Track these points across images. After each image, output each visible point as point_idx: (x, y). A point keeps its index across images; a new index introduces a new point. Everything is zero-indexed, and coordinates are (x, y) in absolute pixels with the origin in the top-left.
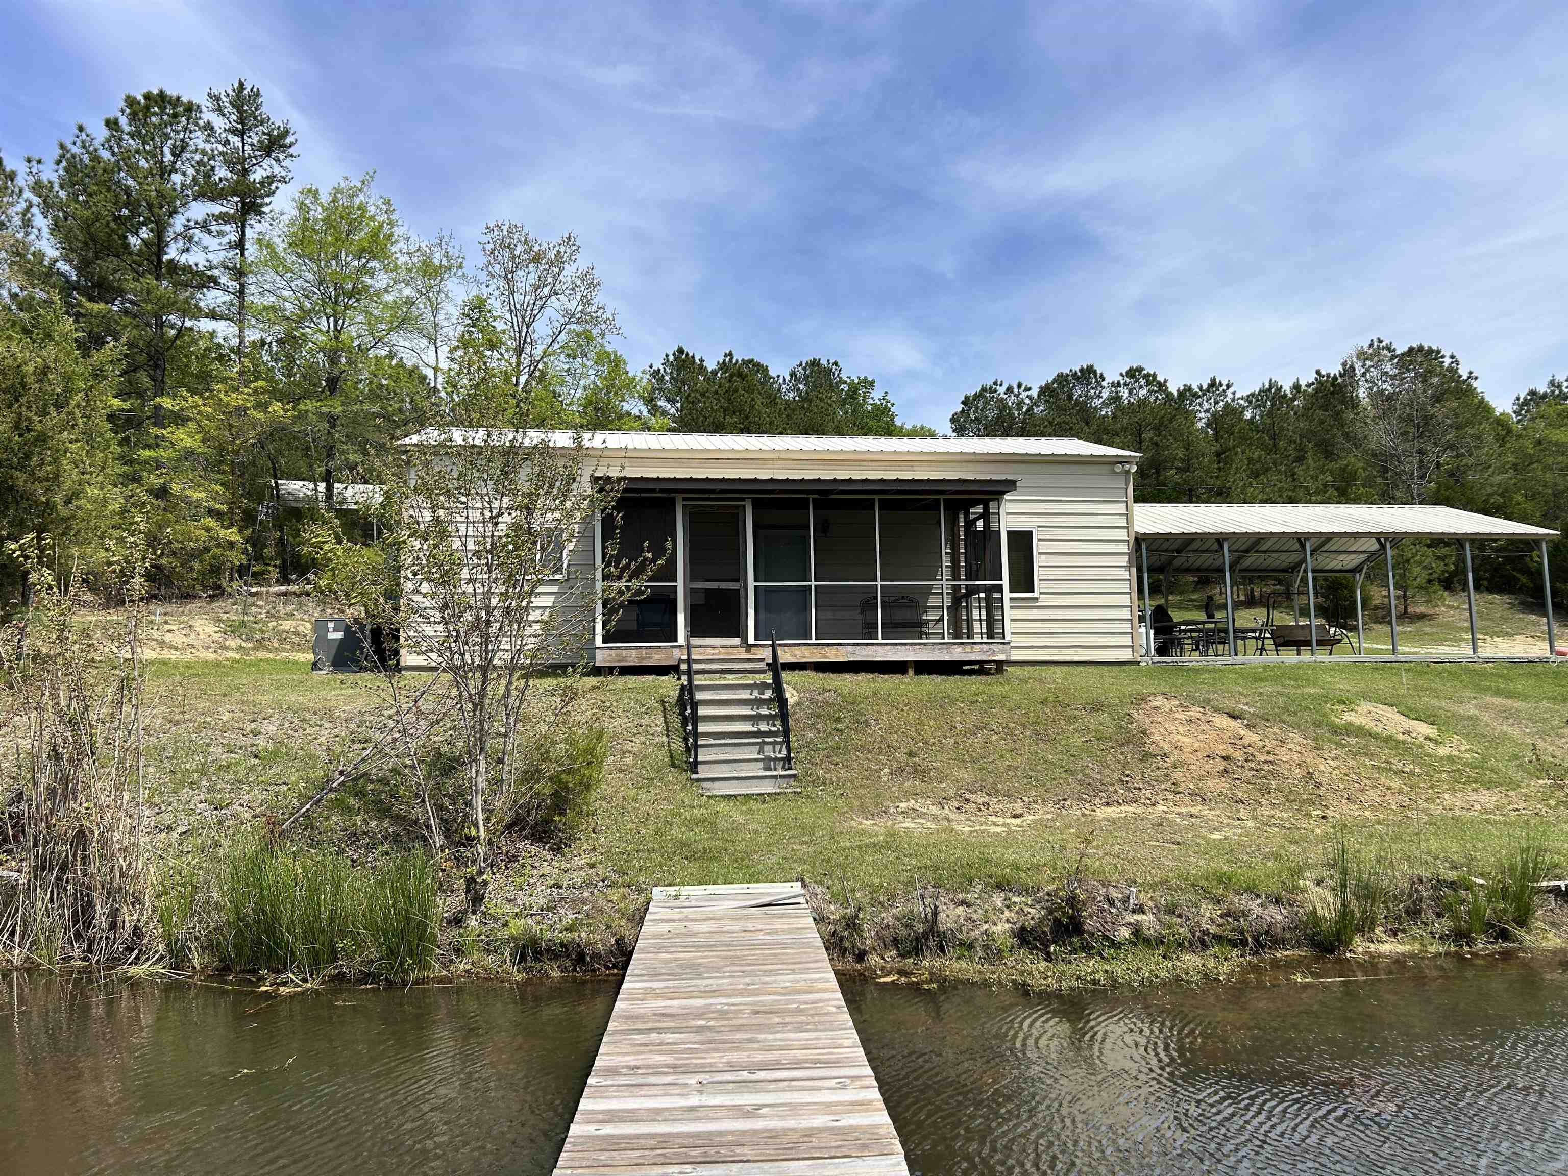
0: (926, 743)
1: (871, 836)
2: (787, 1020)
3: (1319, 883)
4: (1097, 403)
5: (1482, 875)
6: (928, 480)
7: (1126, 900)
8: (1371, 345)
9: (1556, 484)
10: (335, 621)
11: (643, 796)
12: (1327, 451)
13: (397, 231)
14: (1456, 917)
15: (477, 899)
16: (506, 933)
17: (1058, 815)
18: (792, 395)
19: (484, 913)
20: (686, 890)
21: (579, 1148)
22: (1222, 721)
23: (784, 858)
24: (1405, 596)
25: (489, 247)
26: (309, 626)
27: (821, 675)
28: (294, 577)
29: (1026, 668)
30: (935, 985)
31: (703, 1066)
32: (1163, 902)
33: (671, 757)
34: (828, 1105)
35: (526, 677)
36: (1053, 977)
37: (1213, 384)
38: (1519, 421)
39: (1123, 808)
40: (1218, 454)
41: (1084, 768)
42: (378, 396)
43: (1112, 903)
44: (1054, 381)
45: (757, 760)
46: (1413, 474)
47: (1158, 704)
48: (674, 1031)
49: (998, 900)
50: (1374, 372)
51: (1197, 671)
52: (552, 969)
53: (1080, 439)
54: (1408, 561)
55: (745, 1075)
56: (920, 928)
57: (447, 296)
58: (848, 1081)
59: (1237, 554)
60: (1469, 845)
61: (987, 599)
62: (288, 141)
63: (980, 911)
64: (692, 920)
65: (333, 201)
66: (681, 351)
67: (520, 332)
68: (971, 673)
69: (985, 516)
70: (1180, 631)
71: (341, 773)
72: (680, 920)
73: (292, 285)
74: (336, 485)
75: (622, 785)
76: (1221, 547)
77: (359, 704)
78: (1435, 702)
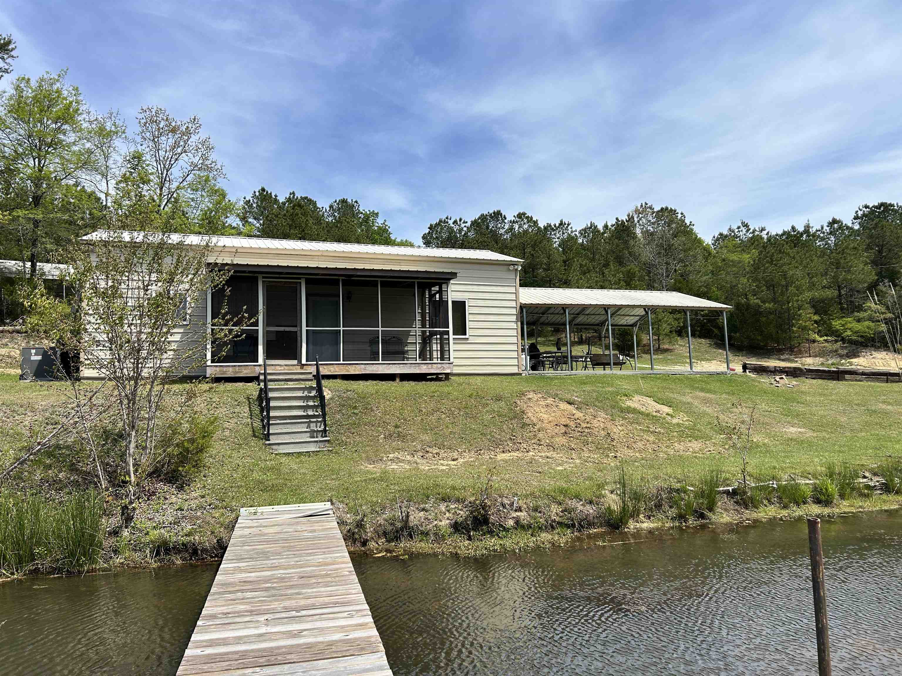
0: (405, 420)
1: (372, 474)
2: (320, 580)
3: (612, 492)
4: (502, 231)
5: (692, 485)
6: (408, 271)
7: (512, 504)
8: (642, 206)
9: (731, 282)
10: (36, 348)
11: (235, 454)
12: (620, 261)
13: (82, 108)
14: (679, 508)
15: (128, 519)
16: (148, 539)
17: (477, 459)
18: (330, 219)
19: (133, 527)
20: (260, 509)
21: (191, 663)
22: (563, 406)
23: (321, 488)
24: (659, 339)
25: (143, 121)
26: (18, 352)
27: (346, 382)
28: (8, 321)
29: (462, 377)
30: (407, 556)
31: (268, 610)
32: (531, 505)
33: (253, 431)
34: (343, 627)
35: (163, 384)
36: (472, 549)
37: (561, 224)
38: (715, 249)
39: (511, 454)
40: (565, 262)
41: (491, 432)
42: (68, 209)
43: (504, 506)
44: (479, 218)
45: (306, 432)
46: (663, 274)
47: (531, 396)
48: (252, 591)
49: (443, 507)
50: (644, 220)
51: (551, 379)
52: (177, 559)
53: (492, 251)
54: (660, 321)
55: (294, 613)
56: (399, 525)
57: (114, 150)
58: (354, 613)
59: (572, 316)
60: (686, 470)
61: (441, 339)
62: (10, 47)
63: (433, 514)
64: (264, 526)
65: (39, 87)
66: (263, 190)
67: (162, 174)
68: (431, 380)
69: (440, 292)
70: (543, 357)
71: (39, 444)
72: (257, 527)
73: (10, 137)
74: (38, 264)
75: (222, 448)
76: (565, 311)
77: (52, 400)
78: (671, 395)
